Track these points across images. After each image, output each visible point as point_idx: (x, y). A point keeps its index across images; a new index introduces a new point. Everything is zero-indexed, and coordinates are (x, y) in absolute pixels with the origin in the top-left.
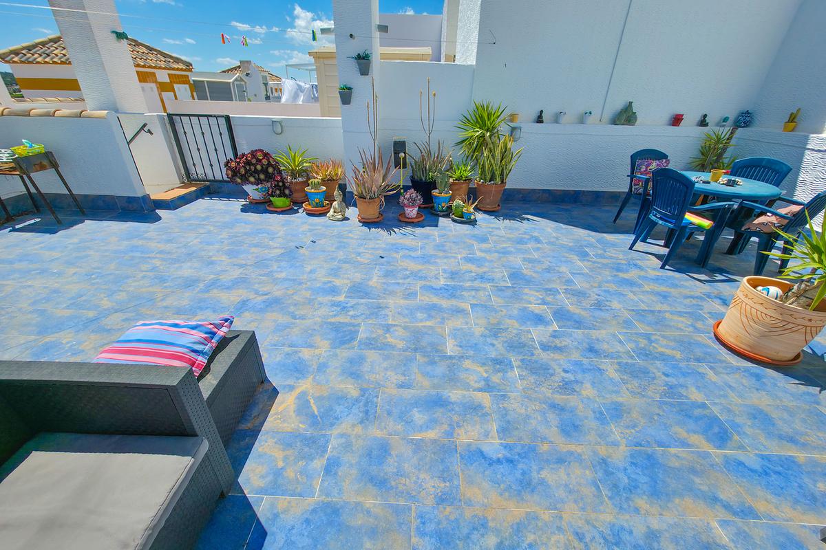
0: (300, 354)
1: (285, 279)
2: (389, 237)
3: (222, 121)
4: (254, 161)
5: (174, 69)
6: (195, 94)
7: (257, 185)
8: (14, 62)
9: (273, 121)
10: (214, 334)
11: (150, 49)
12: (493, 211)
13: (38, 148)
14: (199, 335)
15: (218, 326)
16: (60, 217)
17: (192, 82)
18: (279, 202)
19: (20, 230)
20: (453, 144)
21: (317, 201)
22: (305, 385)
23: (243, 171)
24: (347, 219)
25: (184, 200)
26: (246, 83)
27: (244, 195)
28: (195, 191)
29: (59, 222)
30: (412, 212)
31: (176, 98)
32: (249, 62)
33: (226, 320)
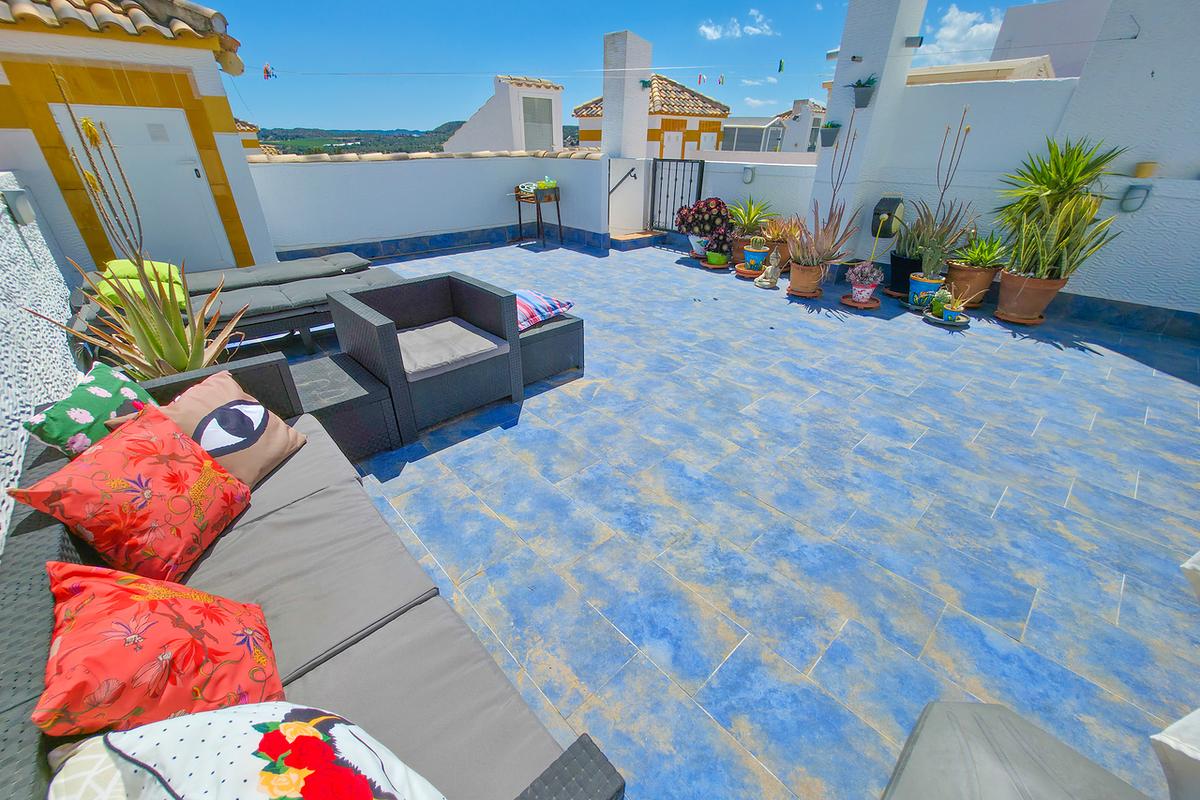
0: (618, 365)
1: (658, 319)
2: (807, 315)
3: (696, 166)
4: (704, 210)
5: (706, 115)
6: (721, 143)
7: (701, 236)
8: (583, 116)
9: (745, 168)
10: (556, 308)
11: (693, 94)
12: (1024, 325)
13: (552, 184)
14: (547, 304)
15: (562, 305)
16: (547, 243)
17: (722, 130)
18: (715, 258)
19: (522, 247)
20: (992, 208)
21: (752, 262)
22: (603, 381)
23: (690, 219)
24: (777, 288)
25: (636, 244)
26: (785, 128)
27: (687, 247)
28: (648, 238)
29: (545, 246)
30: (863, 294)
31: (698, 148)
32: (805, 102)
33: (569, 303)
